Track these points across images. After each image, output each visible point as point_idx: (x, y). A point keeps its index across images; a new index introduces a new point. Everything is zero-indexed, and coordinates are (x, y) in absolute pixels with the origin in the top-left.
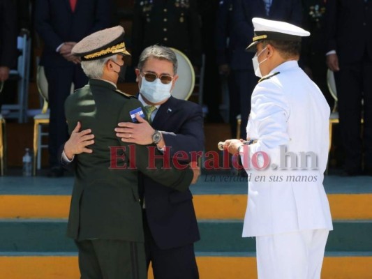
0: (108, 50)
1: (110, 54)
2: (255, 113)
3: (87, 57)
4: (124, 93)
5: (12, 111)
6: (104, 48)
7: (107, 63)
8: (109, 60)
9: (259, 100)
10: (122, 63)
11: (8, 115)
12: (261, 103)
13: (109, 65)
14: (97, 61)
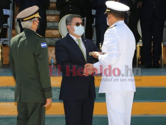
0: (34, 16)
1: (34, 18)
2: (106, 42)
3: (24, 20)
4: (39, 35)
5: (5, 41)
6: (32, 15)
7: (33, 22)
8: (34, 20)
9: (107, 37)
10: (38, 22)
11: (4, 42)
12: (108, 38)
13: (34, 23)
14: (29, 21)
